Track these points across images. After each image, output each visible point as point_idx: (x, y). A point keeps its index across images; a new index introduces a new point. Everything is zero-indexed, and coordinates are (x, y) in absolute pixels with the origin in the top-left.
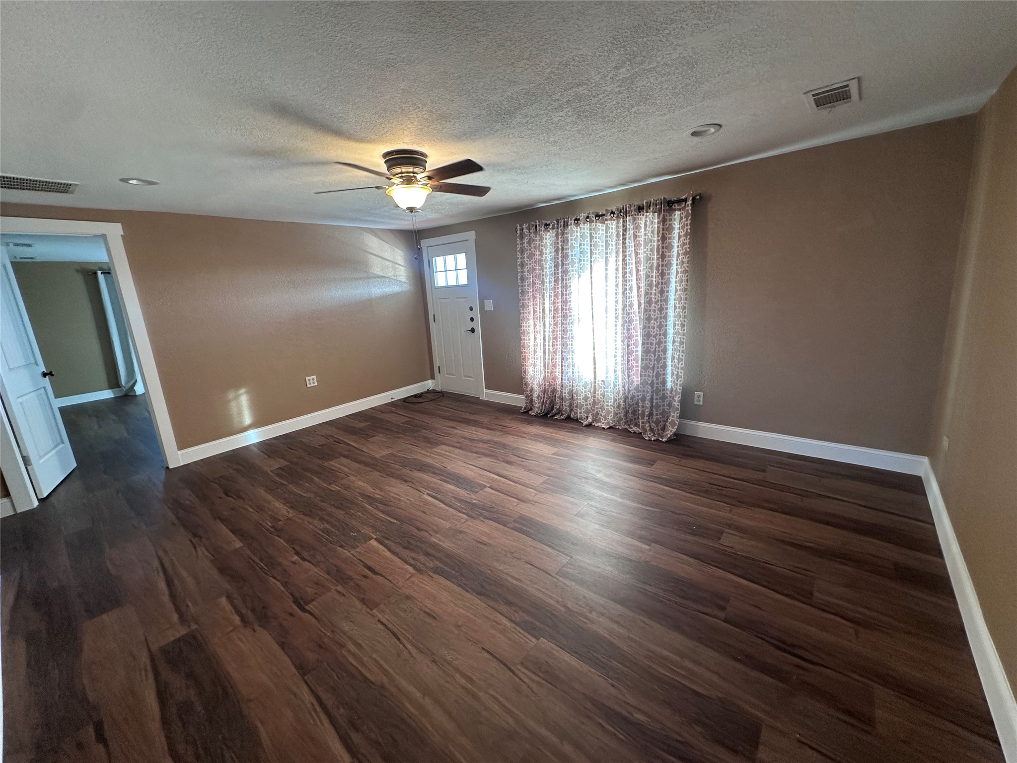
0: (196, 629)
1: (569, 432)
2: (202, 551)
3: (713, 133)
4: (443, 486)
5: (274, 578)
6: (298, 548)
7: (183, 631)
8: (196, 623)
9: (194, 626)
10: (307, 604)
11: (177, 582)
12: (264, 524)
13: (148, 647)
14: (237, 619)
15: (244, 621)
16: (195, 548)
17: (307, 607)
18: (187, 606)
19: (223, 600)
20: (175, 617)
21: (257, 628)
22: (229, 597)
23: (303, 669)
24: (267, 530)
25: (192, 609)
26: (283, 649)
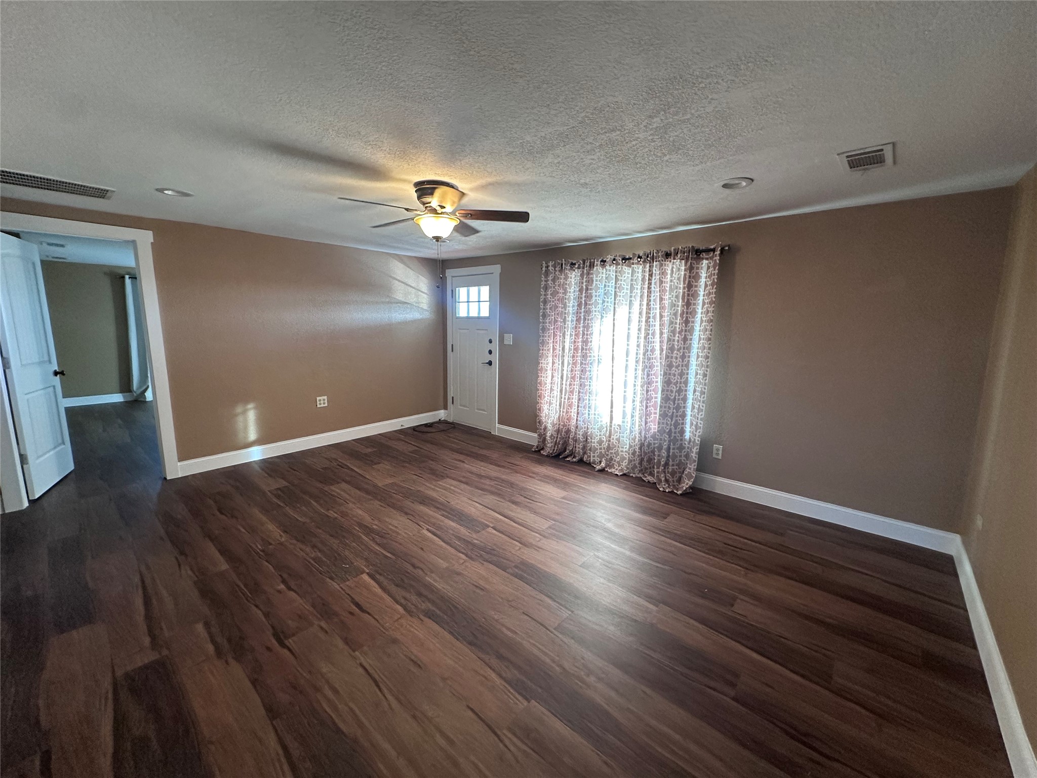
0: (167, 656)
1: (580, 476)
2: (186, 571)
3: (746, 186)
4: (443, 522)
5: (257, 606)
6: (285, 576)
7: (151, 657)
8: (168, 649)
9: (165, 652)
10: (287, 637)
11: (154, 601)
12: (254, 546)
13: (113, 672)
14: (211, 648)
15: (219, 652)
16: (179, 565)
17: (286, 642)
18: (161, 629)
19: (200, 627)
20: (147, 641)
21: (231, 660)
22: (207, 625)
23: (272, 712)
24: (257, 553)
25: (167, 633)
26: (255, 687)
